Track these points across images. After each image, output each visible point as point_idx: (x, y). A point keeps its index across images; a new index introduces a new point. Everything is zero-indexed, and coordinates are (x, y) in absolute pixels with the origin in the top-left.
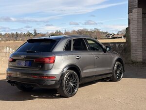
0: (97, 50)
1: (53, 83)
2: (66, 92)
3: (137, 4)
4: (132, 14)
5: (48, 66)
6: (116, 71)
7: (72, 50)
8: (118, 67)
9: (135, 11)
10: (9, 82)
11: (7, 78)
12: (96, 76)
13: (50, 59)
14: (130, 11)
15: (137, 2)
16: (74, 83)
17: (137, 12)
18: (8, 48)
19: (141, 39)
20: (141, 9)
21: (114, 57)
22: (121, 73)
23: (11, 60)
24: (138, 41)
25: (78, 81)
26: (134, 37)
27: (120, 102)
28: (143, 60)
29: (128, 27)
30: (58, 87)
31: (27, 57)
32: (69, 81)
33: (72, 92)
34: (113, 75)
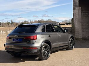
0: (59, 31)
1: (36, 51)
2: (43, 57)
3: (78, 4)
4: (75, 10)
5: (33, 41)
6: (70, 44)
7: (46, 32)
8: (71, 41)
9: (77, 8)
10: (7, 51)
11: (6, 49)
12: (60, 47)
13: (34, 37)
14: (74, 9)
15: (78, 3)
16: (48, 51)
17: (79, 9)
18: (1, 31)
19: (80, 25)
20: (81, 7)
21: (69, 36)
22: (73, 45)
23: (9, 38)
24: (79, 26)
25: (50, 50)
26: (77, 24)
27: (77, 62)
28: (82, 37)
29: (73, 18)
30: (39, 54)
31: (19, 36)
32: (45, 50)
33: (47, 57)
34: (69, 46)
